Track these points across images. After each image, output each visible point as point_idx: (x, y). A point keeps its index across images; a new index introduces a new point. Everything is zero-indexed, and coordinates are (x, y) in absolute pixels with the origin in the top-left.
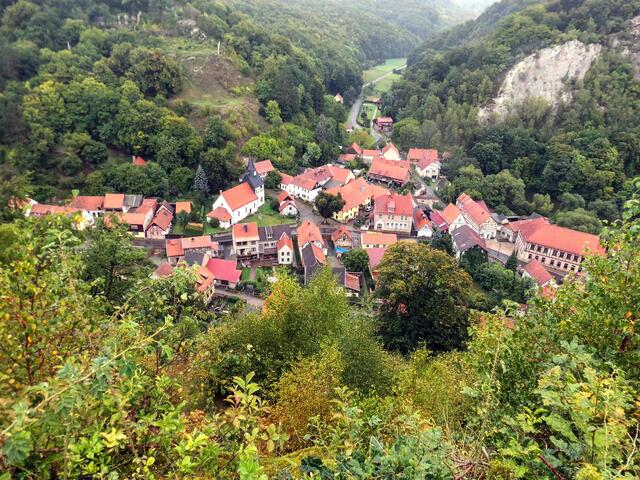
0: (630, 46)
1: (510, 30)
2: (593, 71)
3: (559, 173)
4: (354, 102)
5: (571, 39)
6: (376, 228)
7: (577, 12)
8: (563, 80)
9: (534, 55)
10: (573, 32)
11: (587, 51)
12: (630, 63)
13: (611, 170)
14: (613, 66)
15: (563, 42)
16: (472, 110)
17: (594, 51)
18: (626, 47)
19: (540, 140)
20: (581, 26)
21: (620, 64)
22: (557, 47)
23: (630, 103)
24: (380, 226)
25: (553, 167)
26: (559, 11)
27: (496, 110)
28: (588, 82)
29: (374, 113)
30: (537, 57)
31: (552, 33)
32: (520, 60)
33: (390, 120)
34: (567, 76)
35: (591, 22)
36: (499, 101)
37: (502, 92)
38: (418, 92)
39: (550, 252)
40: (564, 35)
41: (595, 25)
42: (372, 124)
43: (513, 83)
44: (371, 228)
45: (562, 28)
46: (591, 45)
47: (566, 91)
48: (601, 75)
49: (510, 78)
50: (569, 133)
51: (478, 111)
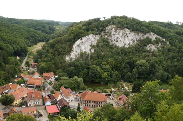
0: (107, 35)
1: (72, 32)
2: (98, 42)
3: (94, 74)
4: (25, 58)
5: (90, 34)
6: (28, 106)
7: (91, 26)
8: (91, 46)
9: (81, 39)
10: (90, 32)
11: (96, 37)
12: (108, 39)
13: (109, 72)
14: (104, 40)
15: (88, 35)
16: (64, 57)
17: (98, 37)
18: (106, 35)
19: (87, 65)
20: (93, 30)
21: (105, 40)
22: (87, 36)
23: (110, 51)
24: (30, 105)
25: (92, 72)
26: (86, 26)
27: (71, 56)
28: (97, 46)
29: (32, 62)
30: (82, 39)
31: (85, 32)
32: (77, 41)
33: (37, 63)
34: (91, 44)
35: (95, 29)
36: (72, 54)
37: (73, 51)
38: (45, 53)
39: (91, 102)
40: (88, 33)
41: (97, 29)
42: (30, 66)
43: (76, 48)
44: (27, 106)
45: (88, 31)
46: (97, 35)
47: (92, 49)
48: (101, 43)
49: (75, 46)
50: (95, 61)
51: (66, 57)
